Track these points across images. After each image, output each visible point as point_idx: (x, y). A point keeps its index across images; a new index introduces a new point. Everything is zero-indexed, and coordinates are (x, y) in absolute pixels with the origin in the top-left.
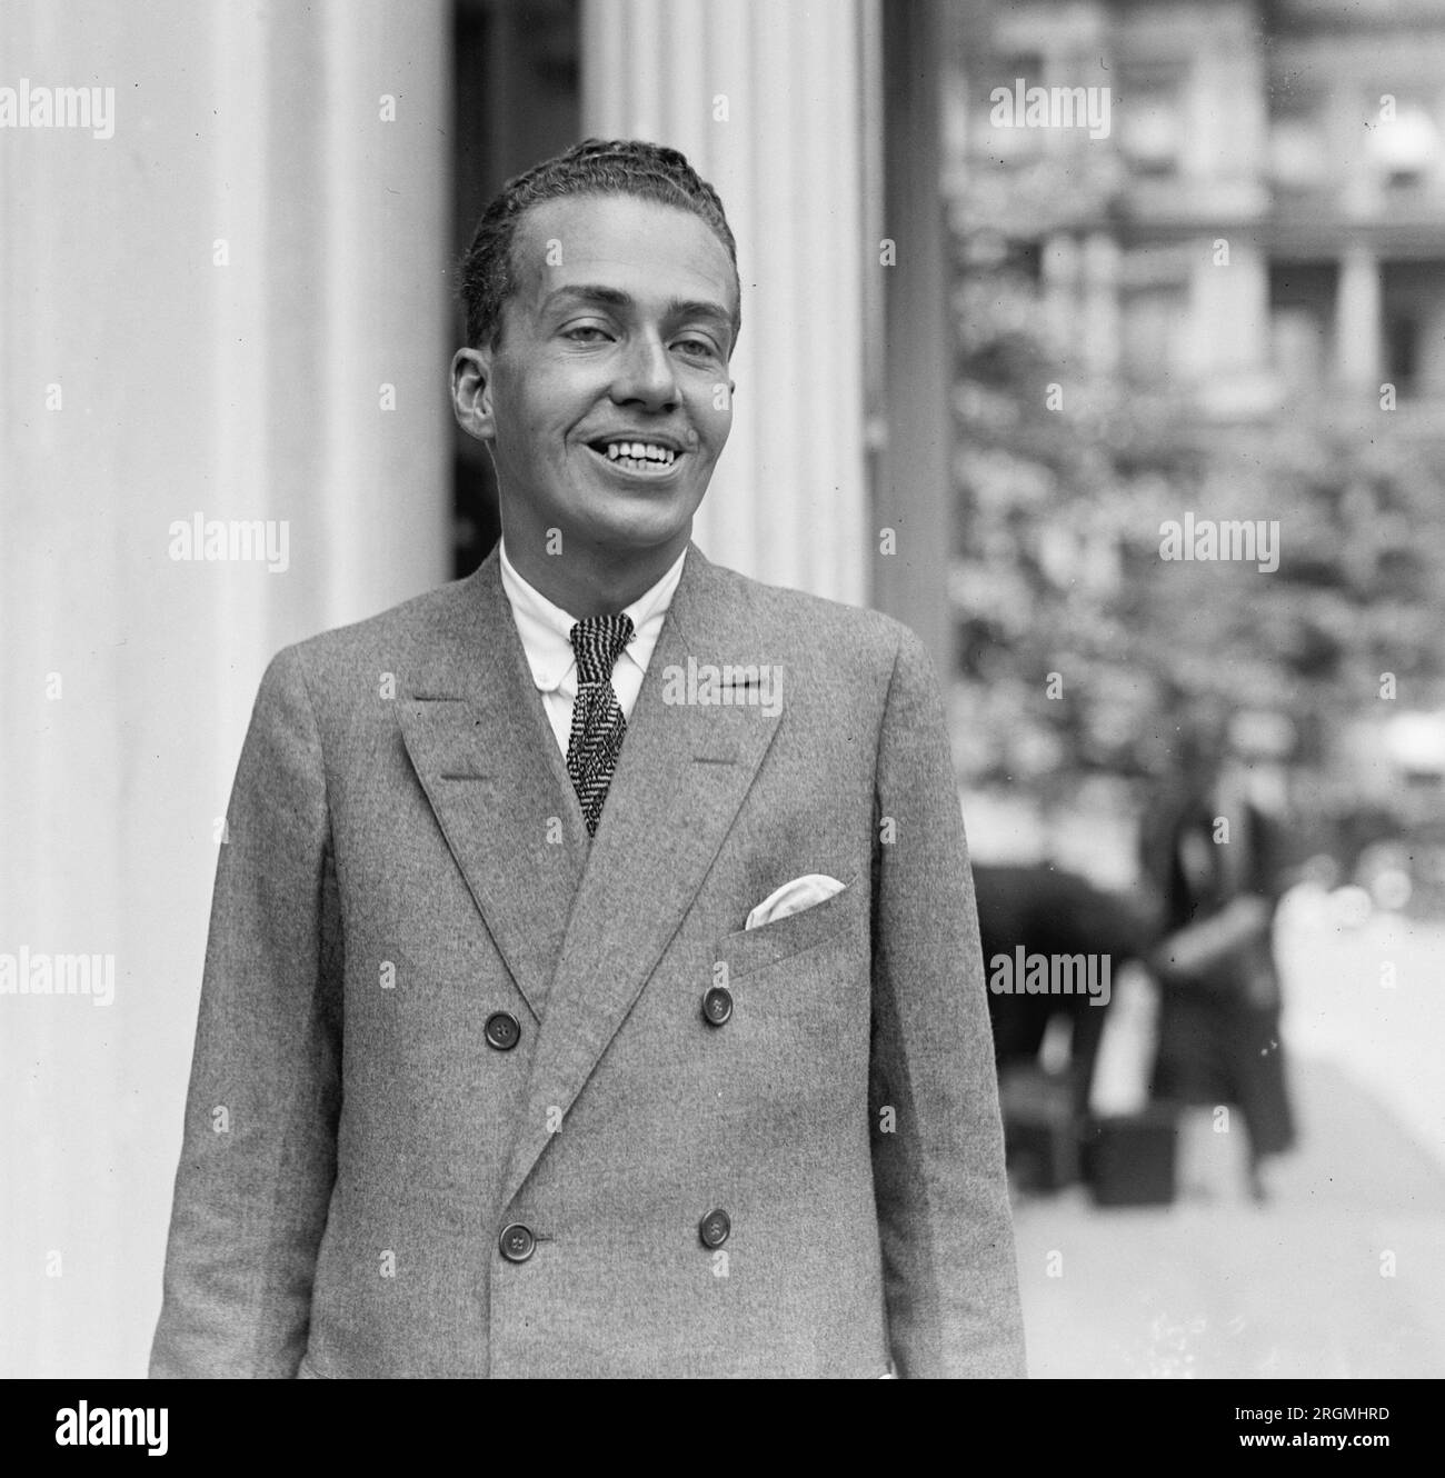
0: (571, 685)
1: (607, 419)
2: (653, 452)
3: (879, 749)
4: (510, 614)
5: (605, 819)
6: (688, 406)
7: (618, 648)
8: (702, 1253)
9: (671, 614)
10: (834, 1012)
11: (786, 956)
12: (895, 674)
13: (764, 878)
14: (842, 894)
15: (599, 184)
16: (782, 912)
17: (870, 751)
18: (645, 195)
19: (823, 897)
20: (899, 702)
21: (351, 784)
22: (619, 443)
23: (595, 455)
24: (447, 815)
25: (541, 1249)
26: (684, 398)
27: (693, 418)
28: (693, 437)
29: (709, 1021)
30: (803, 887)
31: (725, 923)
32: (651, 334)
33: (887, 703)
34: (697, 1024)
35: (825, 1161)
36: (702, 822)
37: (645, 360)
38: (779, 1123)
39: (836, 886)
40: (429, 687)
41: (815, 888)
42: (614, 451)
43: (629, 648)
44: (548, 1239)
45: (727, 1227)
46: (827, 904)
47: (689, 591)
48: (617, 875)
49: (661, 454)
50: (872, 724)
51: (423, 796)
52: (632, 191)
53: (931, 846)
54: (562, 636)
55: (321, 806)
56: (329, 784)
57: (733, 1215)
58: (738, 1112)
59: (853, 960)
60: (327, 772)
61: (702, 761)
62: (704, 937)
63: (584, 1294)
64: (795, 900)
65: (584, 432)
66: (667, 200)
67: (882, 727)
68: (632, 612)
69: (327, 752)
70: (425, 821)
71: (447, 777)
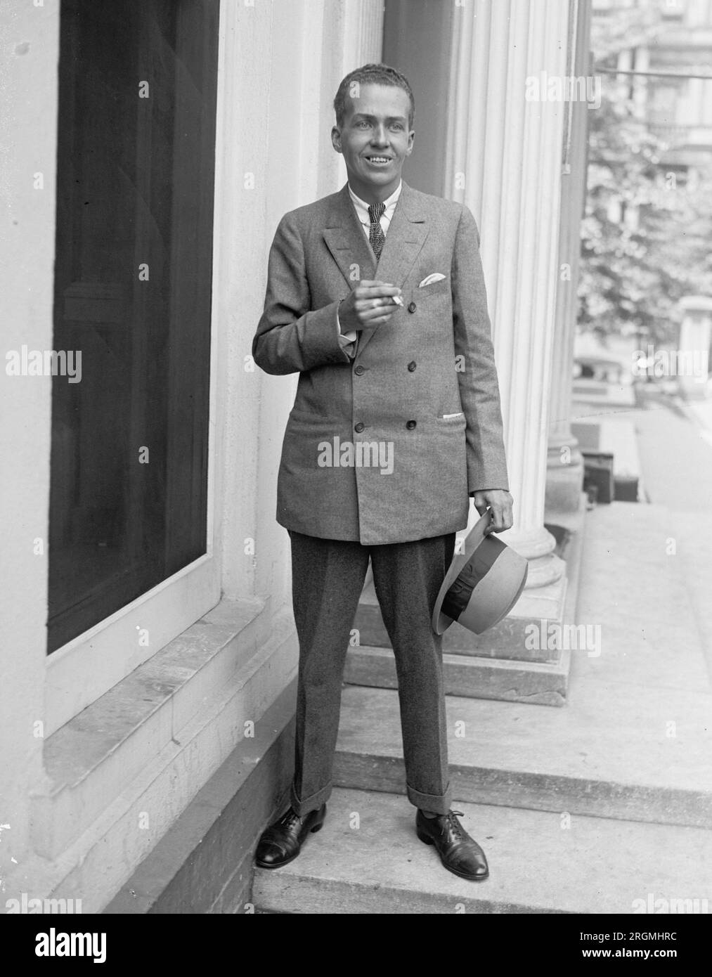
0: (369, 223)
1: (368, 151)
2: (382, 160)
3: (456, 240)
4: (353, 205)
5: (381, 258)
6: (392, 145)
7: (381, 213)
8: (409, 373)
9: (398, 203)
10: (442, 311)
11: (430, 294)
12: (461, 219)
13: (424, 274)
14: (445, 279)
15: (368, 81)
16: (429, 283)
17: (453, 240)
18: (381, 84)
19: (439, 279)
20: (461, 227)
21: (312, 253)
22: (373, 157)
23: (366, 160)
24: (338, 259)
25: (366, 372)
26: (391, 143)
27: (394, 149)
28: (395, 154)
29: (410, 311)
30: (434, 276)
31: (414, 286)
32: (381, 126)
33: (458, 227)
34: (407, 312)
35: (441, 351)
36: (408, 259)
37: (378, 134)
38: (429, 339)
39: (444, 277)
40: (331, 224)
41: (438, 277)
42: (371, 159)
43: (385, 213)
44: (368, 369)
45: (415, 366)
46: (441, 281)
47: (403, 195)
48: (385, 273)
49: (385, 160)
50: (454, 233)
51: (332, 255)
52: (377, 83)
53: (470, 267)
54: (365, 209)
55: (303, 258)
56: (305, 252)
57: (417, 363)
58: (418, 336)
59: (447, 297)
60: (304, 249)
61: (407, 242)
62: (408, 289)
63: (377, 383)
64: (432, 280)
65: (363, 154)
66: (387, 84)
67: (457, 233)
68: (385, 203)
69: (304, 243)
70: (333, 262)
71: (338, 249)
